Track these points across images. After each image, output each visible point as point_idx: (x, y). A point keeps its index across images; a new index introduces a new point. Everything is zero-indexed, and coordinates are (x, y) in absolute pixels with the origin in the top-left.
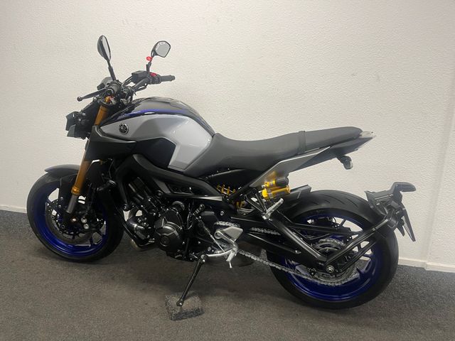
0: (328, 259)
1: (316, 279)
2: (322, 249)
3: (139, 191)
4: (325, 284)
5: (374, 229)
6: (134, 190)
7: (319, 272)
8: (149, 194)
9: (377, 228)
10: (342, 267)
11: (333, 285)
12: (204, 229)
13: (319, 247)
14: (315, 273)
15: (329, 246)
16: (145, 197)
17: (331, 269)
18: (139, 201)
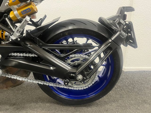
0: (77, 70)
1: (70, 86)
2: (72, 63)
4: (77, 89)
5: (110, 41)
7: (72, 82)
9: (113, 39)
10: (88, 74)
11: (82, 89)
13: (70, 62)
14: (68, 83)
15: (77, 60)
17: (80, 77)
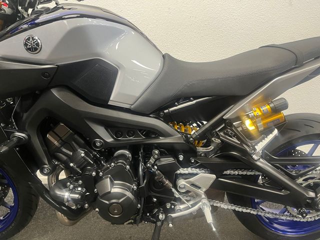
2: (306, 183)
3: (65, 143)
6: (56, 143)
8: (81, 147)
12: (163, 183)
13: (301, 182)
15: (312, 178)
16: (74, 150)
18: (65, 158)
